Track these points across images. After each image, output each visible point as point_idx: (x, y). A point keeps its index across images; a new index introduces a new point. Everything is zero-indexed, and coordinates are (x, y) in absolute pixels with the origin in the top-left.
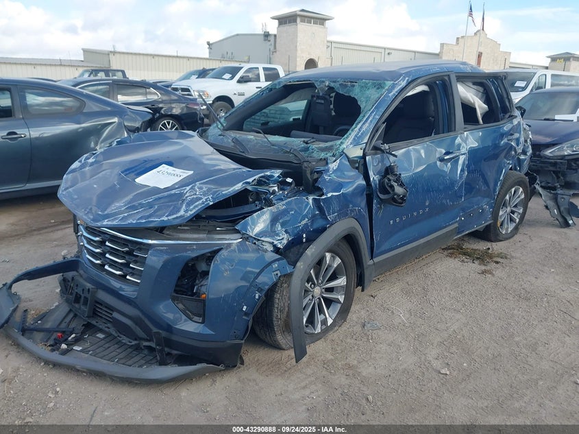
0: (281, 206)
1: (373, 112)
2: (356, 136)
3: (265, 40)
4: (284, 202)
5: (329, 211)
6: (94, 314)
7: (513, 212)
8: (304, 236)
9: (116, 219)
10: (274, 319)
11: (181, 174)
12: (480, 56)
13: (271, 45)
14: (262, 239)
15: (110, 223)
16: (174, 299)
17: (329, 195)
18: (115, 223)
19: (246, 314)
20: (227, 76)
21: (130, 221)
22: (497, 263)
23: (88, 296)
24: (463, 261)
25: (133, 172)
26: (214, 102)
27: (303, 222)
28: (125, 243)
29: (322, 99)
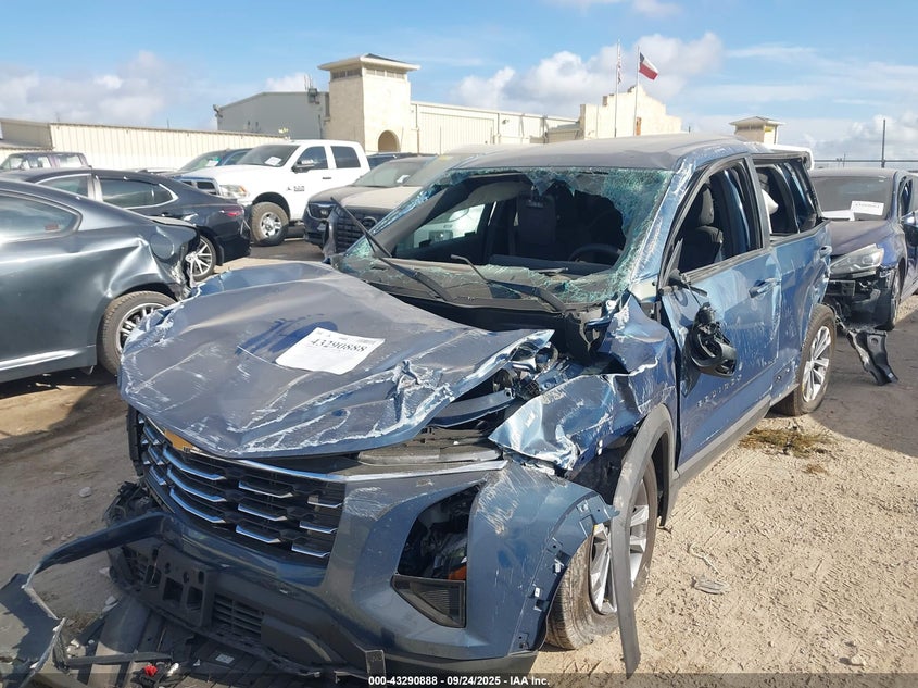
0: (557, 393)
1: (657, 223)
2: (642, 263)
3: (311, 102)
4: (562, 386)
5: (640, 398)
6: (215, 619)
7: (816, 367)
8: (601, 444)
9: (274, 440)
10: (564, 600)
11: (362, 345)
12: (638, 123)
13: (321, 109)
14: (537, 456)
15: (261, 449)
16: (398, 585)
17: (642, 369)
18: (273, 448)
19: (539, 603)
20: (274, 160)
21: (305, 444)
22: (821, 451)
23: (203, 588)
24: (768, 452)
25: (264, 345)
26: (255, 203)
27: (602, 420)
28: (284, 483)
29: (541, 202)
